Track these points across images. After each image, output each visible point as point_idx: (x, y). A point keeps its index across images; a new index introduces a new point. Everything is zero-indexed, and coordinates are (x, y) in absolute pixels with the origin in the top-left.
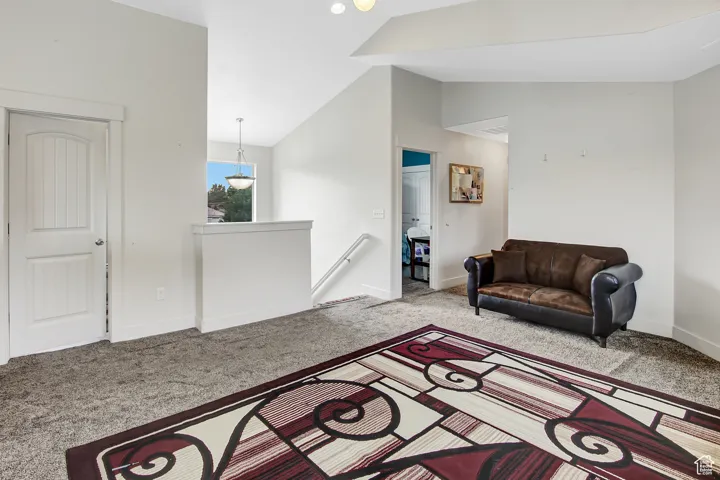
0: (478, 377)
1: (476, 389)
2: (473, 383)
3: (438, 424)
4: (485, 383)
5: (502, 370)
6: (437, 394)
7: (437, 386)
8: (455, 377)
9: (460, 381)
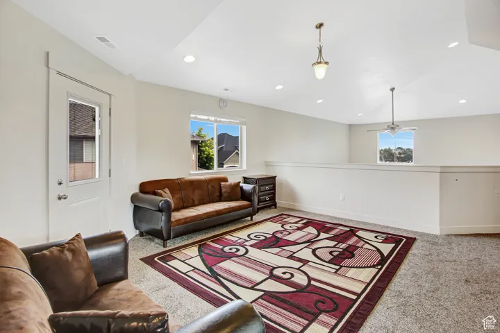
0: (272, 276)
1: (274, 268)
2: (276, 272)
3: (294, 253)
4: (268, 272)
5: (250, 281)
6: (298, 264)
7: (298, 269)
8: (287, 276)
9: (284, 273)
